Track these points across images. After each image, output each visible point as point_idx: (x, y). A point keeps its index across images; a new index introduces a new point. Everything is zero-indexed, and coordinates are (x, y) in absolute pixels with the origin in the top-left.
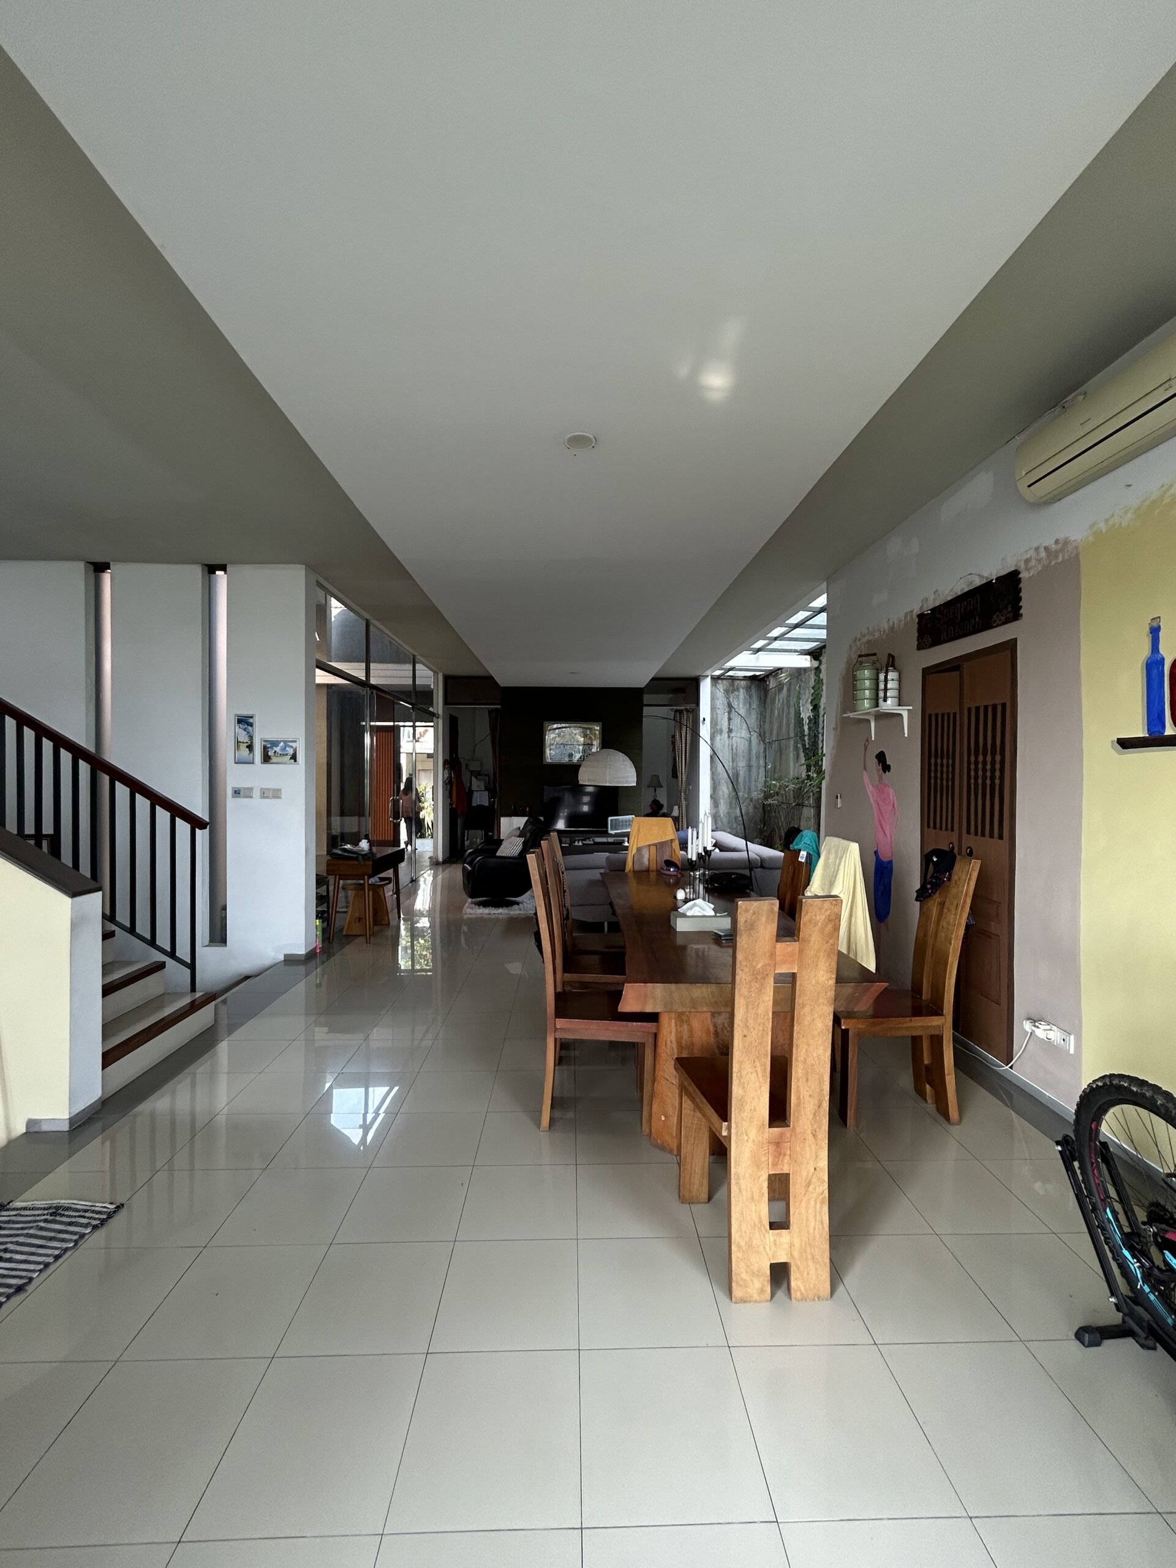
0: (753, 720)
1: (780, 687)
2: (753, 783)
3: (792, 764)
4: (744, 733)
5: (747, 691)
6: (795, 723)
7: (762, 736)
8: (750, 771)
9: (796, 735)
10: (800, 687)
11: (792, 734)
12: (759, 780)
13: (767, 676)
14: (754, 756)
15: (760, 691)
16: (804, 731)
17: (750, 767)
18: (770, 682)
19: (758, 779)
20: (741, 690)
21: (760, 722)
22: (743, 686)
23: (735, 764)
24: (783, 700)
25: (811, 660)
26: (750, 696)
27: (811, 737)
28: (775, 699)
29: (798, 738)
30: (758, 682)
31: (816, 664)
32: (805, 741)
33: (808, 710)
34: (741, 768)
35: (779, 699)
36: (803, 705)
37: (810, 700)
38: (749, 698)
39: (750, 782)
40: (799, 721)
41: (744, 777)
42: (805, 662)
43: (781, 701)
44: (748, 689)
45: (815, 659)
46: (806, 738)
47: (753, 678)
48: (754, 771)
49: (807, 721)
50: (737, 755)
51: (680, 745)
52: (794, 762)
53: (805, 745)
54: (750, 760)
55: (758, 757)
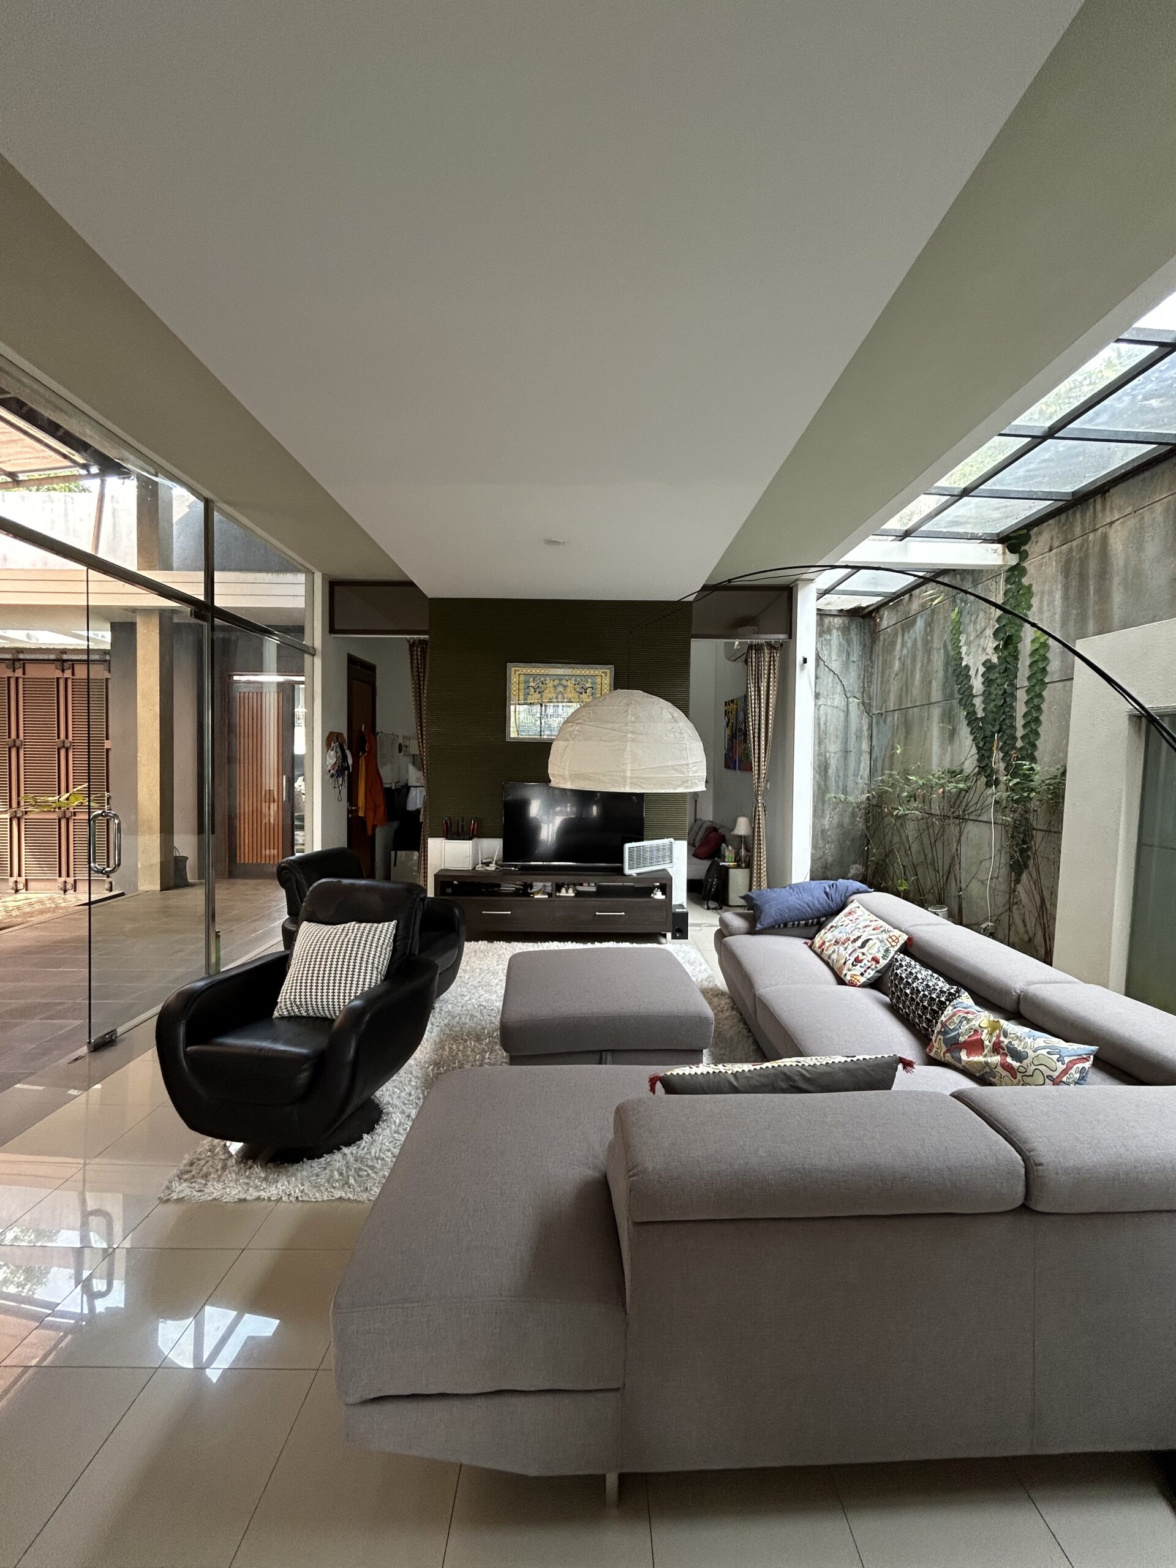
0: (852, 679)
1: (908, 623)
3: (935, 747)
4: (838, 700)
5: (843, 634)
6: (946, 677)
7: (866, 707)
8: (846, 759)
9: (948, 697)
10: (960, 613)
11: (936, 695)
12: (861, 773)
13: (878, 608)
14: (853, 735)
15: (865, 633)
16: (971, 687)
17: (846, 752)
20: (835, 633)
21: (864, 683)
22: (837, 626)
23: (823, 747)
24: (915, 642)
25: (1004, 553)
26: (849, 642)
27: (993, 697)
28: (893, 644)
29: (955, 702)
30: (862, 620)
31: (1013, 559)
32: (974, 705)
33: (984, 650)
34: (833, 755)
35: (903, 644)
36: (968, 643)
37: (989, 632)
38: (846, 646)
39: (846, 776)
40: (961, 674)
42: (993, 556)
43: (909, 644)
44: (845, 630)
45: (1012, 551)
46: (978, 702)
47: (855, 613)
48: (852, 759)
49: (982, 670)
50: (826, 734)
51: (757, 710)
52: (942, 744)
53: (975, 713)
54: (846, 741)
55: (859, 738)
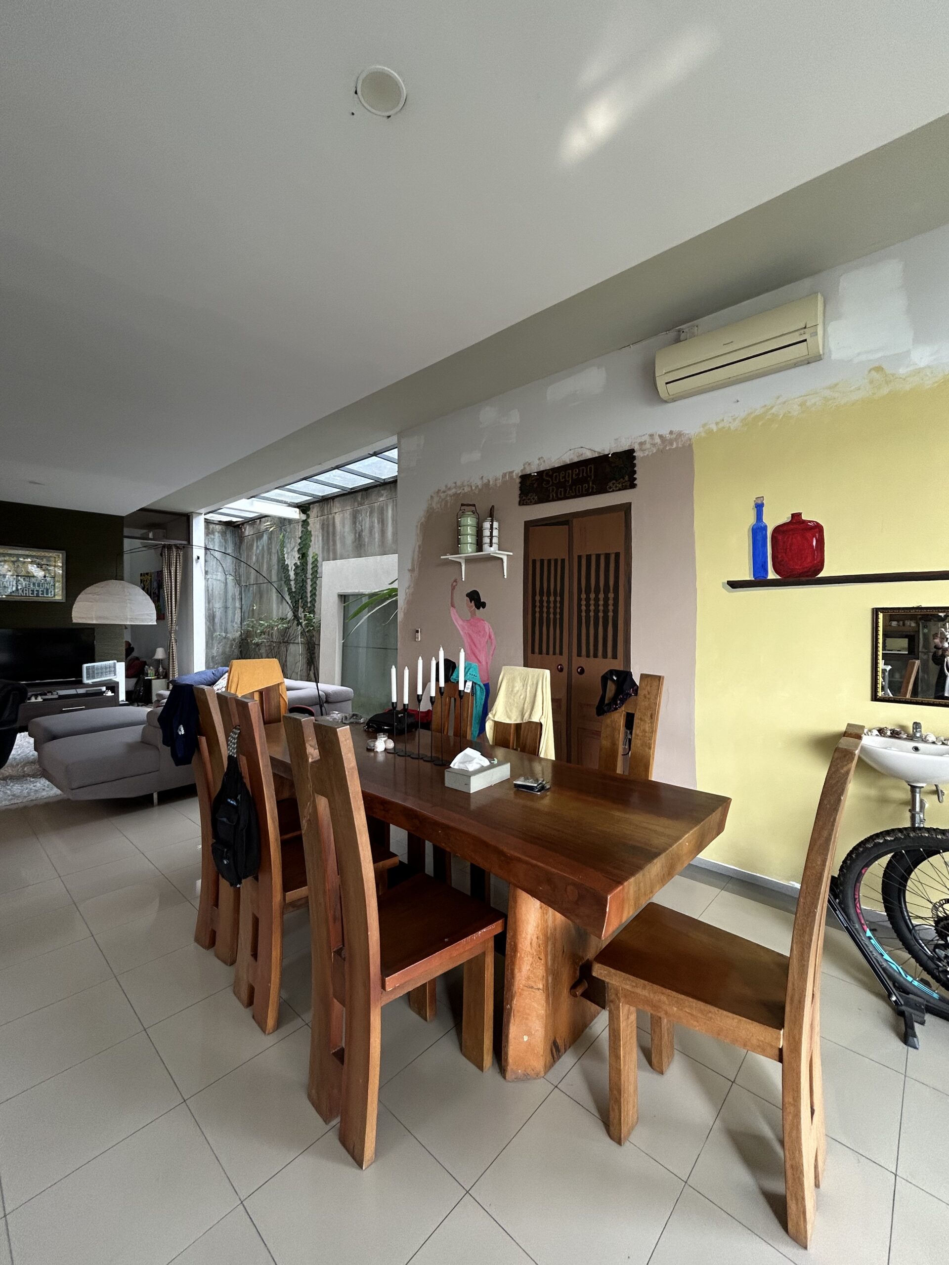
0: (229, 562)
1: (259, 536)
2: (229, 624)
3: (275, 606)
4: (220, 576)
5: (222, 535)
6: (278, 568)
7: (238, 582)
8: (226, 612)
9: (280, 580)
10: (284, 536)
11: (274, 578)
12: (236, 620)
13: (243, 524)
14: (230, 598)
15: (235, 537)
16: (289, 576)
17: (226, 608)
18: (245, 530)
19: (234, 619)
20: (217, 534)
21: (236, 566)
22: (218, 530)
23: (211, 604)
24: (263, 546)
25: (300, 513)
26: (226, 541)
27: (298, 582)
28: (252, 545)
29: (283, 582)
30: (233, 529)
31: (304, 517)
32: (291, 585)
33: (294, 557)
34: (217, 610)
35: (257, 547)
36: (288, 553)
37: (296, 549)
38: (224, 543)
39: (226, 622)
40: (284, 568)
41: (221, 619)
42: (294, 514)
43: (260, 548)
44: (223, 534)
45: (303, 513)
46: (292, 583)
47: (228, 524)
48: (230, 612)
49: (294, 567)
50: (213, 597)
51: (169, 584)
52: (278, 604)
53: (291, 589)
54: (226, 601)
55: (234, 599)
